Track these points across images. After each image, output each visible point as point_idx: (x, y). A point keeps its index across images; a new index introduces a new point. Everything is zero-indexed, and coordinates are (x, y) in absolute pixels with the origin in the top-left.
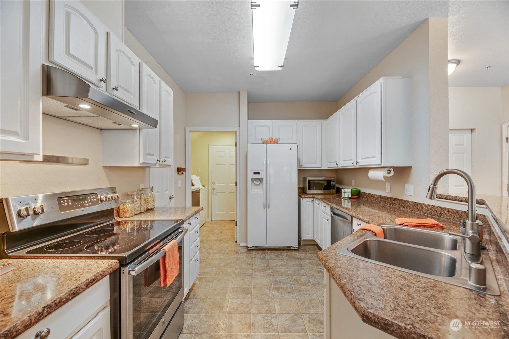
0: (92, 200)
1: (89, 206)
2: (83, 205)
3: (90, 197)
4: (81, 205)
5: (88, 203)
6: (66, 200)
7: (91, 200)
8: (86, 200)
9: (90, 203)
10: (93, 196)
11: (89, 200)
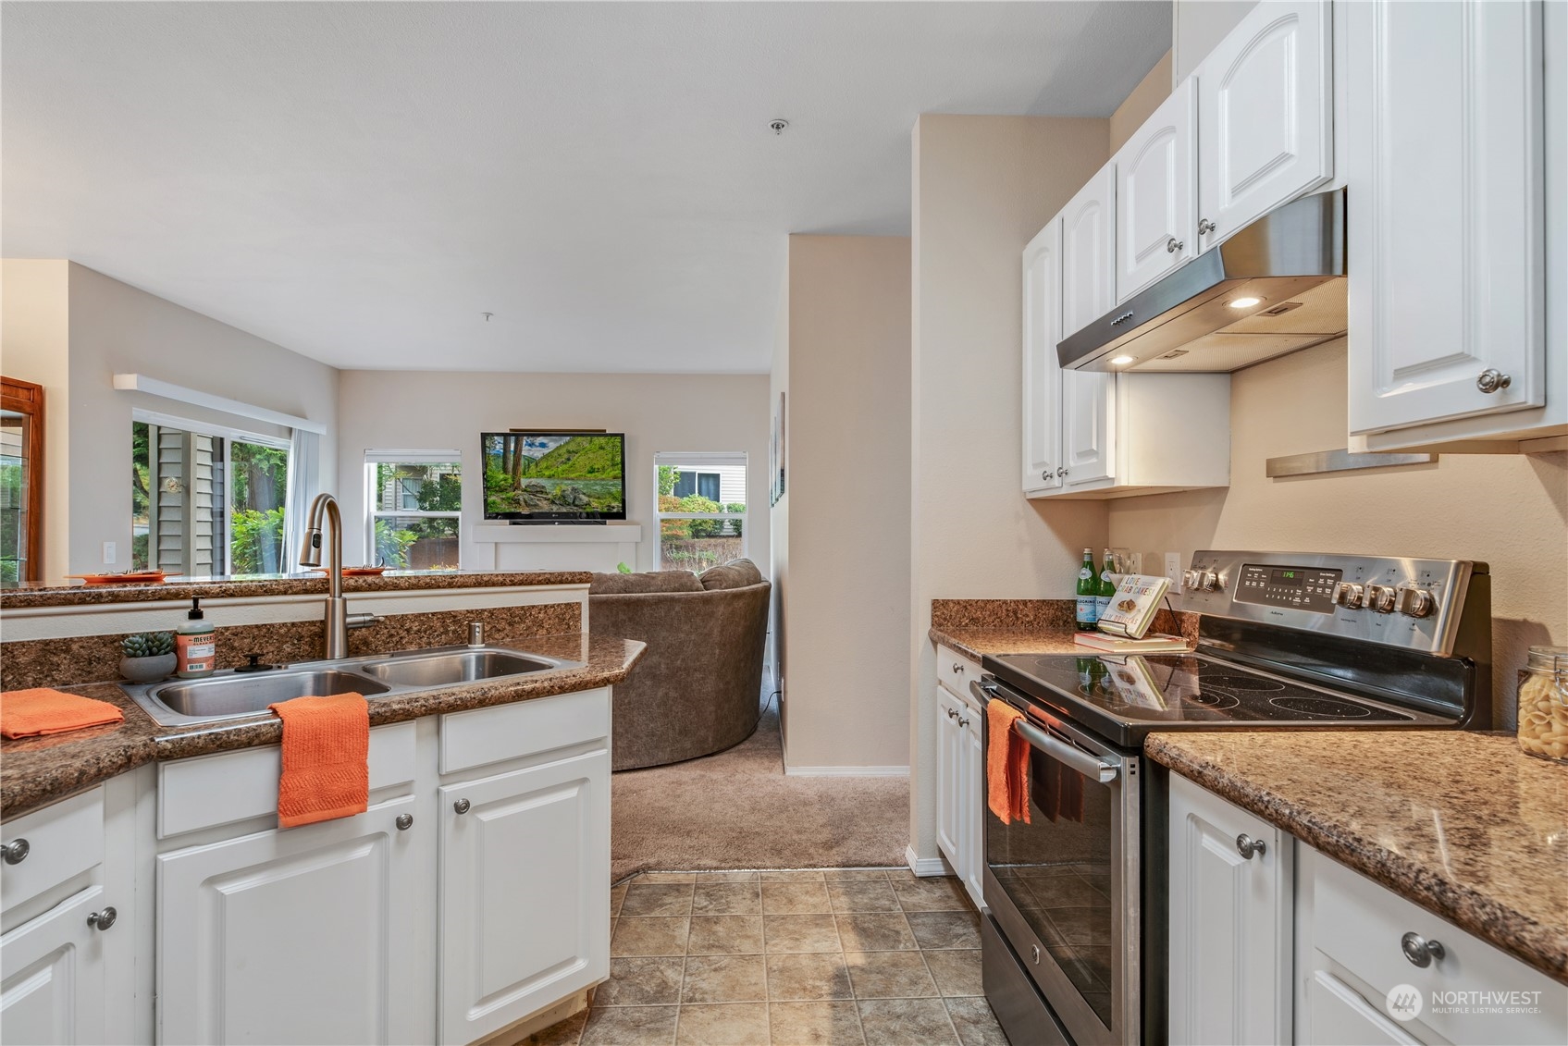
0: (1319, 590)
1: (1302, 606)
2: (1287, 598)
3: (1316, 581)
4: (1281, 598)
5: (1302, 598)
6: (1256, 572)
7: (1314, 591)
8: (1301, 585)
9: (1307, 600)
10: (1326, 578)
11: (1310, 589)
